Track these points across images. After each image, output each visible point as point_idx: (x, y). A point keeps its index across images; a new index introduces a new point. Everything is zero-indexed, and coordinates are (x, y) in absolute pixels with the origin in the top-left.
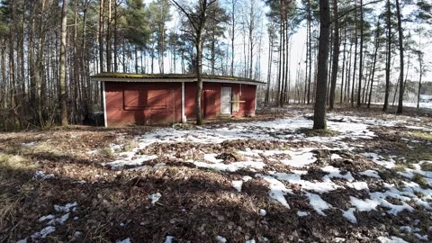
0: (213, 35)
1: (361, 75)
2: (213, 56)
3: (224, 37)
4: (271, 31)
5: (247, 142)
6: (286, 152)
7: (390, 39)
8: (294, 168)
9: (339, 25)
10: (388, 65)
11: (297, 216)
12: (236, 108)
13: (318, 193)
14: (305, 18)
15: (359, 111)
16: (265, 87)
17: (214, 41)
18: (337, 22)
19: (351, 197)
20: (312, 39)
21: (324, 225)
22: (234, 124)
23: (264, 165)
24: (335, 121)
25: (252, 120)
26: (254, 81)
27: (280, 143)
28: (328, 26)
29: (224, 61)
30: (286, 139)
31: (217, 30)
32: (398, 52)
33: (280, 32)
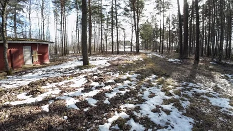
0: (15, 9)
1: (102, 38)
2: (15, 25)
3: (23, 12)
4: (55, 12)
5: (47, 80)
6: (71, 80)
7: (113, 23)
8: (77, 88)
9: (91, 14)
10: (112, 34)
11: (84, 112)
12: (36, 60)
13: (91, 97)
14: (74, 7)
15: (103, 54)
16: (54, 45)
17: (16, 14)
18: (90, 12)
19: (106, 94)
20: (79, 19)
21: (97, 111)
22: (36, 70)
23: (60, 91)
24: (93, 60)
25: (48, 65)
26: (46, 41)
27: (67, 76)
28: (86, 14)
29: (24, 28)
30: (70, 73)
31: (18, 6)
32: (116, 28)
33: (61, 13)
